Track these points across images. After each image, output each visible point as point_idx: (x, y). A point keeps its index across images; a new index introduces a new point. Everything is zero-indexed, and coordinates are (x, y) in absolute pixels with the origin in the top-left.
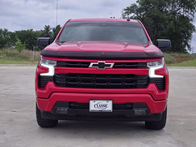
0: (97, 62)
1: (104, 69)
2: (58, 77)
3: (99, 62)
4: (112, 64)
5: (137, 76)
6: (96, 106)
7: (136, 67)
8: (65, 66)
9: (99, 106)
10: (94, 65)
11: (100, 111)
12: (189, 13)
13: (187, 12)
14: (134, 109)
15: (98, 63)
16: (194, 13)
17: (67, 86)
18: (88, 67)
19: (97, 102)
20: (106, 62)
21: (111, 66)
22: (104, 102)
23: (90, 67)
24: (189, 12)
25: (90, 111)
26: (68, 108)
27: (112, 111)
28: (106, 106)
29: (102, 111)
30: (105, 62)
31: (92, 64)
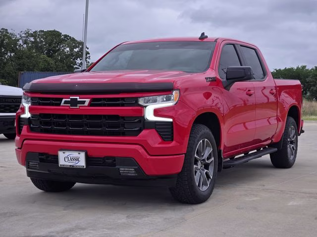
0: (69, 98)
1: (78, 107)
3: (71, 97)
4: (87, 101)
5: (123, 118)
6: (66, 160)
7: (123, 105)
9: (69, 159)
11: (70, 166)
14: (117, 167)
15: (69, 100)
19: (67, 153)
21: (86, 104)
22: (75, 154)
23: (61, 105)
25: (59, 166)
26: (39, 162)
27: (85, 167)
29: (73, 166)
30: (78, 97)
31: (63, 101)
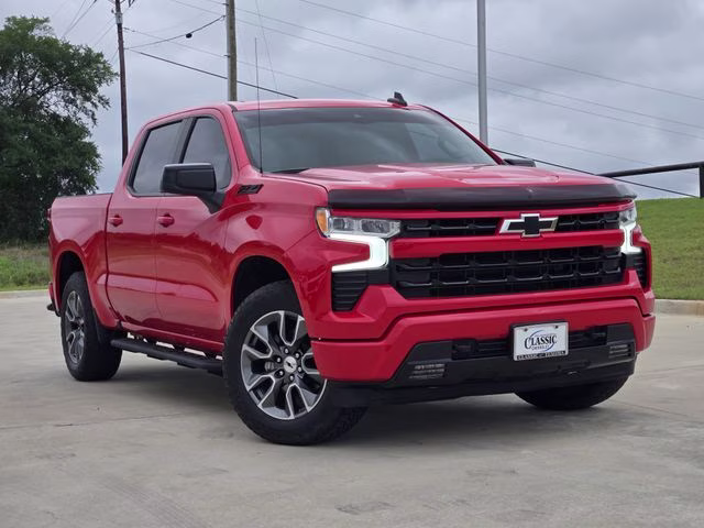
0: (519, 217)
1: (539, 235)
2: (408, 270)
3: (524, 215)
4: (555, 221)
6: (529, 344)
8: (427, 233)
9: (535, 341)
10: (512, 226)
11: (538, 355)
12: (77, 106)
13: (72, 102)
14: (608, 344)
15: (522, 221)
16: (96, 106)
17: (434, 293)
18: (495, 232)
19: (532, 330)
20: (541, 216)
21: (553, 227)
22: (547, 330)
23: (501, 232)
24: (78, 102)
25: (516, 359)
26: (450, 360)
27: (567, 353)
28: (551, 340)
29: (544, 355)
30: (538, 215)
31: (507, 223)
